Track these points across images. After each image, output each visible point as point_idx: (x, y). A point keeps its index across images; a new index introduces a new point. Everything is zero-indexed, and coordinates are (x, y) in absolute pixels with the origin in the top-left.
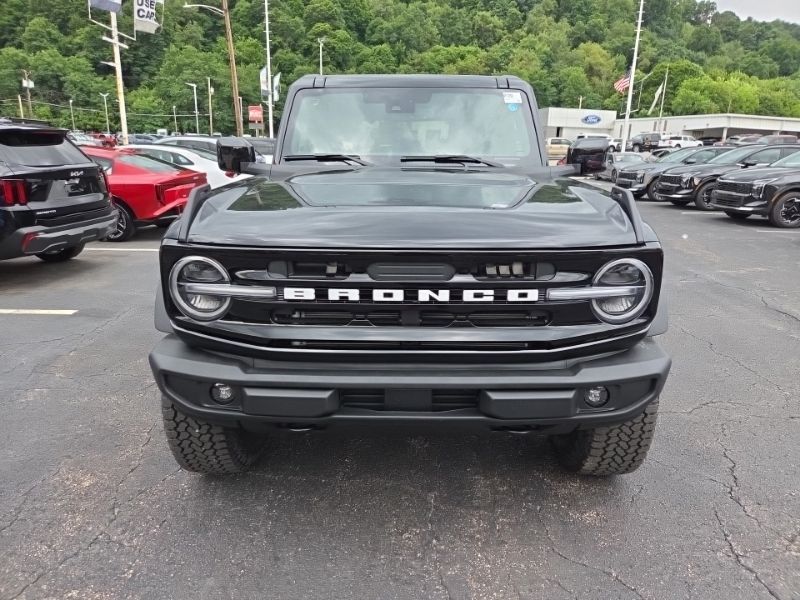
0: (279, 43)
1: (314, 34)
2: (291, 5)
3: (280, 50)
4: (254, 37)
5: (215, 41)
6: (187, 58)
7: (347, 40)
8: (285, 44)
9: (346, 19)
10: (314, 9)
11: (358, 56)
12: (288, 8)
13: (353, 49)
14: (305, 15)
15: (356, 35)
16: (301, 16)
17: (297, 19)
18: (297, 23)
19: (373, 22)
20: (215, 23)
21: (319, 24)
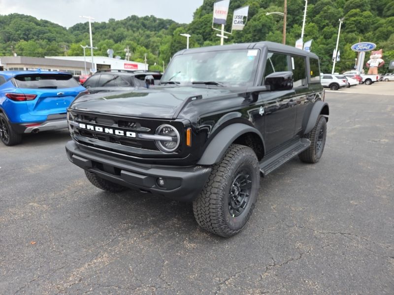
0: (327, 23)
1: (349, 16)
2: (338, 3)
3: (327, 27)
4: (313, 22)
5: (292, 27)
6: (276, 38)
7: (369, 16)
8: (330, 24)
9: (371, 5)
10: (351, 3)
11: (376, 25)
12: (336, 4)
13: (373, 21)
14: (345, 7)
15: (377, 12)
16: (342, 7)
17: (340, 9)
18: (339, 11)
19: (389, 4)
20: (294, 18)
21: (353, 10)
